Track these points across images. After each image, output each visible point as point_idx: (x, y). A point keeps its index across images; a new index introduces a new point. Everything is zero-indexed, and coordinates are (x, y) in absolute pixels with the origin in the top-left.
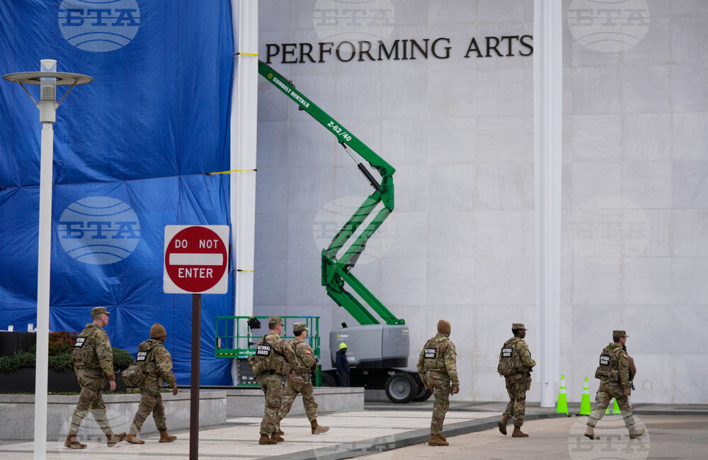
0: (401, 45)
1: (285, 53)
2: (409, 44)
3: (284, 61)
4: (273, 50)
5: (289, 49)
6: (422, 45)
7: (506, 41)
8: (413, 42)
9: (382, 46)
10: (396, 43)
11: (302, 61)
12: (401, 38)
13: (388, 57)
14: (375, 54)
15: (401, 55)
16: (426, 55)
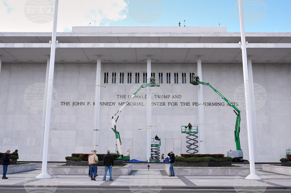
0: (216, 103)
1: (196, 104)
2: (217, 103)
3: (196, 105)
4: (194, 103)
5: (197, 103)
6: (220, 104)
7: (234, 103)
8: (218, 103)
9: (213, 103)
10: (215, 103)
12: (216, 102)
13: (214, 105)
14: (212, 105)
15: (216, 105)
16: (220, 105)
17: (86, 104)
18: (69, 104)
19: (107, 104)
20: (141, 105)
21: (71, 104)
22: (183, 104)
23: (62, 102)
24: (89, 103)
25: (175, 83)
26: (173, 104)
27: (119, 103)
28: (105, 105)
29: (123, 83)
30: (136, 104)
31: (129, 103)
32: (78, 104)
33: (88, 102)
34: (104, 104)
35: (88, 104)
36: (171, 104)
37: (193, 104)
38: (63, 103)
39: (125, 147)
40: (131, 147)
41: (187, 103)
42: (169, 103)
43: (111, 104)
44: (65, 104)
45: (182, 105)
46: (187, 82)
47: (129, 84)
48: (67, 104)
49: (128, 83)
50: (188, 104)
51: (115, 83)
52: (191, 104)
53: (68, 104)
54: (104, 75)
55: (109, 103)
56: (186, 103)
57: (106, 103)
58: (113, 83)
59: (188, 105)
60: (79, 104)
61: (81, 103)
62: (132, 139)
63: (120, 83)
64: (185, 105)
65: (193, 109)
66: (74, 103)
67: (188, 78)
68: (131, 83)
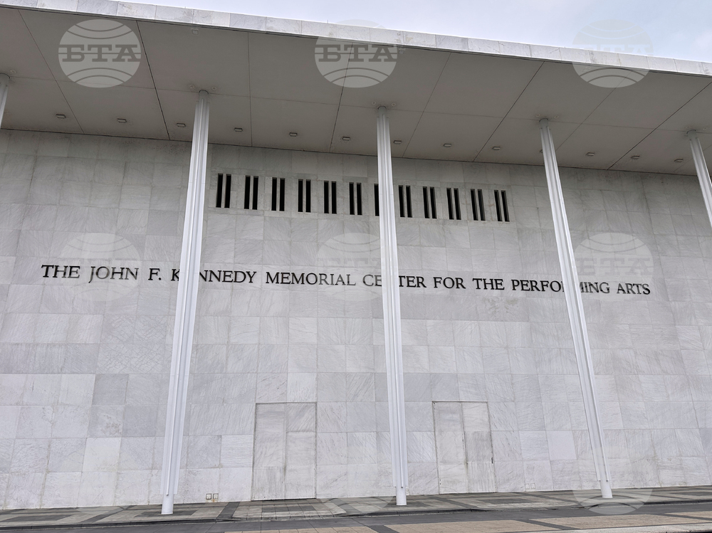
1: (522, 285)
3: (523, 289)
5: (524, 283)
11: (532, 290)
17: (144, 274)
18: (74, 275)
19: (223, 276)
20: (346, 282)
21: (85, 273)
22: (481, 283)
23: (48, 267)
24: (154, 271)
25: (451, 217)
26: (449, 283)
27: (268, 273)
28: (219, 280)
29: (282, 209)
30: (329, 280)
31: (305, 276)
33: (151, 270)
34: (213, 278)
35: (151, 273)
36: (442, 282)
37: (514, 286)
38: (52, 271)
39: (290, 434)
40: (313, 434)
41: (494, 281)
42: (438, 280)
43: (240, 277)
45: (478, 288)
46: (487, 215)
47: (304, 214)
48: (67, 275)
49: (300, 210)
50: (496, 284)
51: (255, 207)
52: (507, 284)
54: (216, 182)
55: (233, 276)
56: (492, 280)
57: (222, 274)
58: (247, 206)
59: (499, 286)
62: (316, 403)
63: (274, 208)
64: (489, 287)
65: (514, 301)
67: (490, 206)
68: (308, 210)
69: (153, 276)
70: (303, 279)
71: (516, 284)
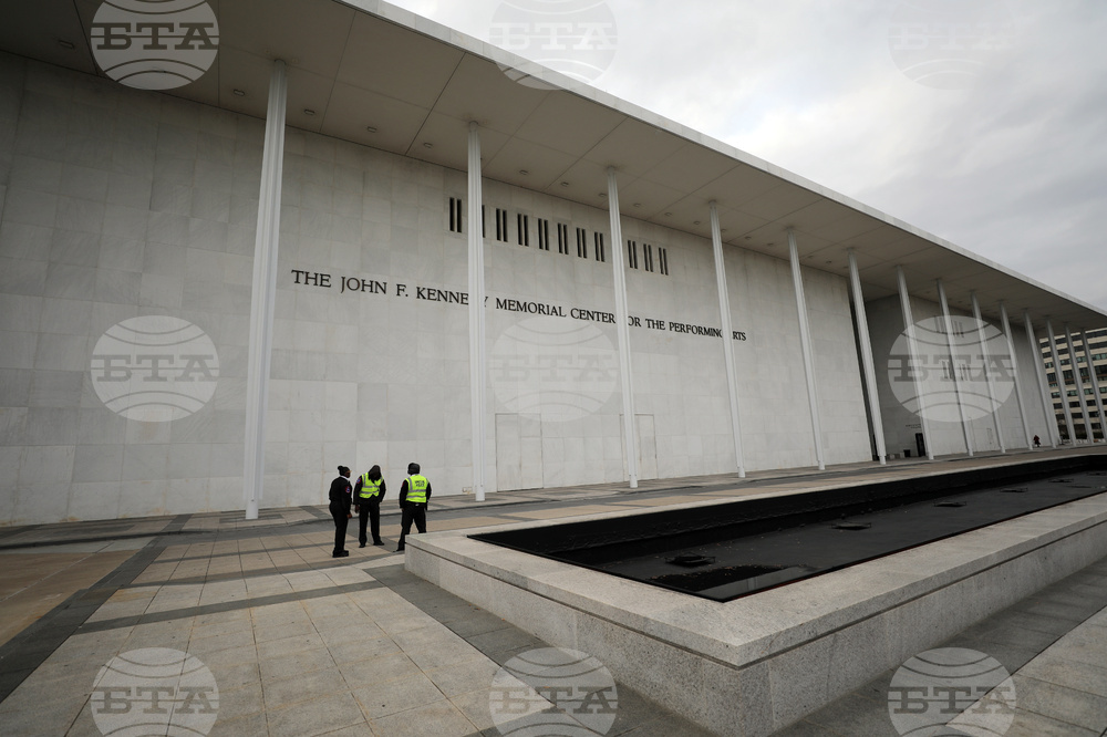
0: (711, 330)
1: (676, 327)
2: (713, 330)
3: (676, 331)
6: (716, 331)
9: (705, 328)
10: (709, 329)
11: (681, 331)
13: (707, 334)
14: (703, 332)
15: (711, 334)
16: (717, 335)
17: (392, 289)
18: (325, 283)
20: (558, 313)
21: (336, 282)
22: (651, 323)
23: (298, 272)
24: (401, 288)
27: (498, 300)
28: (457, 301)
29: (505, 240)
30: (545, 310)
31: (527, 305)
32: (364, 285)
33: (398, 285)
34: (453, 299)
35: (399, 290)
37: (670, 327)
38: (302, 278)
44: (311, 282)
45: (648, 327)
47: (523, 247)
48: (319, 283)
49: (520, 243)
50: (660, 324)
51: (484, 235)
52: (667, 326)
53: (322, 280)
54: (449, 206)
56: (658, 321)
57: (460, 296)
59: (662, 327)
60: (367, 289)
61: (374, 284)
63: (498, 238)
64: (655, 326)
65: (670, 339)
66: (345, 283)
69: (401, 292)
70: (525, 307)
71: (673, 325)
